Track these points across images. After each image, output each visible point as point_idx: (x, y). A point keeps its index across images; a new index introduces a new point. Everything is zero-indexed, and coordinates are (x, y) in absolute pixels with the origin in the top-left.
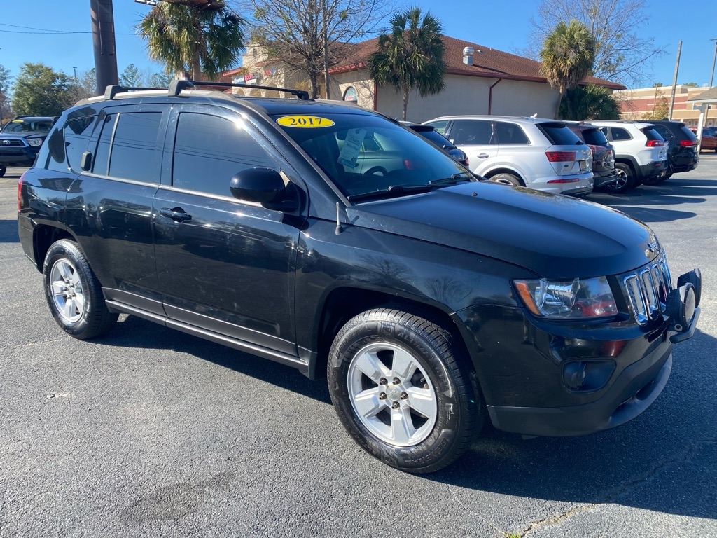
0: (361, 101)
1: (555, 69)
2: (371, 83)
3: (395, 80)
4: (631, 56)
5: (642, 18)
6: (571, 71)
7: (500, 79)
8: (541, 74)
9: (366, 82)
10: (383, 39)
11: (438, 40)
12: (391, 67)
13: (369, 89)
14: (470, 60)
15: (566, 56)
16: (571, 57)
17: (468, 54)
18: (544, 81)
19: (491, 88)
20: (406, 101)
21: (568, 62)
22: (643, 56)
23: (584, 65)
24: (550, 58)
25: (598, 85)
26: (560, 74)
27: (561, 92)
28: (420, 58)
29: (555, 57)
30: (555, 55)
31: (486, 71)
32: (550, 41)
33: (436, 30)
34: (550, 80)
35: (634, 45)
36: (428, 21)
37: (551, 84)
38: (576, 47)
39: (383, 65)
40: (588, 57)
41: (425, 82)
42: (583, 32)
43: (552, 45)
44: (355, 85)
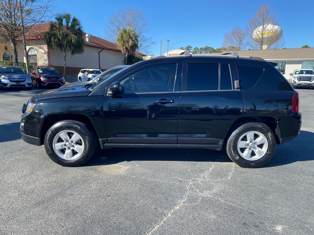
0: (39, 55)
1: (124, 47)
2: (45, 47)
3: (60, 46)
4: (144, 44)
5: (147, 30)
6: (130, 48)
7: (103, 49)
8: (119, 48)
9: (42, 46)
10: (52, 26)
11: (79, 30)
12: (59, 40)
13: (44, 50)
14: (89, 40)
15: (128, 42)
16: (130, 42)
17: (88, 37)
18: (120, 51)
19: (99, 53)
20: (65, 57)
21: (129, 44)
22: (149, 44)
23: (135, 46)
24: (122, 42)
25: (139, 54)
26: (126, 48)
27: (126, 56)
28: (73, 37)
29: (124, 42)
30: (124, 41)
31: (97, 45)
32: (121, 35)
33: (78, 24)
34: (122, 51)
35: (145, 40)
36: (75, 20)
37: (123, 52)
38: (132, 38)
39: (55, 39)
40: (136, 43)
41: (76, 48)
42: (133, 33)
43: (122, 37)
44: (35, 47)
